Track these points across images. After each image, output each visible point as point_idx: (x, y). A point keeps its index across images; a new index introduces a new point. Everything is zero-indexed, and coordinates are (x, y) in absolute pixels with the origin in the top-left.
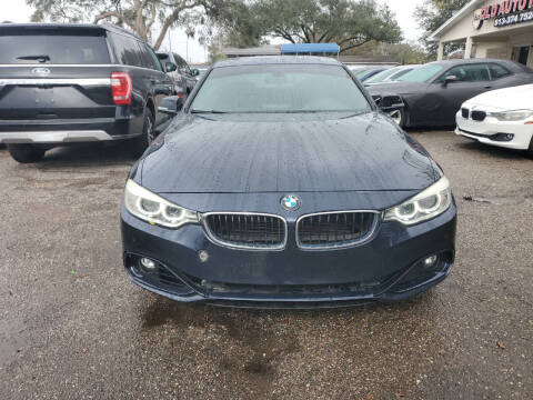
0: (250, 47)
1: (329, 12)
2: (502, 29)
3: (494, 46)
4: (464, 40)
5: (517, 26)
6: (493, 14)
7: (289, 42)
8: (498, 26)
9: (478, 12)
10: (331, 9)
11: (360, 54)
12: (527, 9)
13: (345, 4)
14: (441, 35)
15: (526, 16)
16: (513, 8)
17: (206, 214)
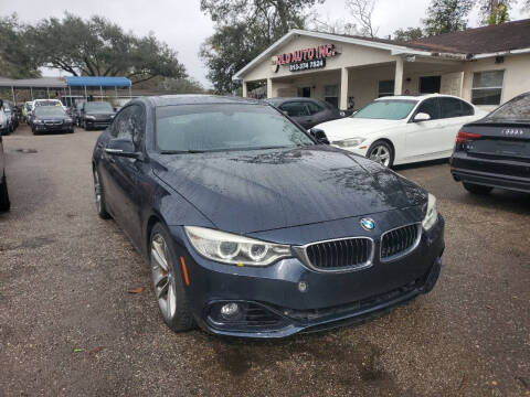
0: (28, 78)
1: (111, 46)
2: (296, 73)
3: (283, 86)
4: (266, 80)
5: (307, 72)
6: (288, 62)
7: (71, 75)
8: (293, 71)
9: (275, 58)
10: (113, 42)
11: (147, 89)
12: (314, 59)
13: (128, 40)
14: (244, 75)
15: (314, 64)
16: (305, 58)
17: (306, 246)
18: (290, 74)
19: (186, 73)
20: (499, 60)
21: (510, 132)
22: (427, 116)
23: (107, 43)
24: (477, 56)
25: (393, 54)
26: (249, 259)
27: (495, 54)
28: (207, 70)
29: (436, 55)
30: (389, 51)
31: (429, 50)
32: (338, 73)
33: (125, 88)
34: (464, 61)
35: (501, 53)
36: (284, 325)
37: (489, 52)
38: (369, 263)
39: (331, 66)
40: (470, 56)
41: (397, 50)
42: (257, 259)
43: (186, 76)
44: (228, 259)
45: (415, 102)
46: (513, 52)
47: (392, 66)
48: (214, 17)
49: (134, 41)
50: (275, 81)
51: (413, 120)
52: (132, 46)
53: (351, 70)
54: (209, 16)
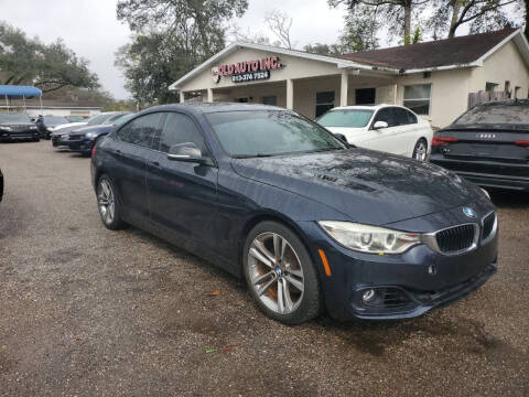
2: (240, 84)
4: (206, 91)
5: (251, 83)
6: (230, 73)
8: (237, 82)
9: (216, 69)
11: (55, 99)
12: (259, 70)
13: (34, 46)
14: (181, 85)
15: (259, 75)
16: (248, 69)
17: (433, 234)
18: (233, 84)
19: (98, 82)
20: (426, 75)
21: (483, 136)
22: (385, 124)
23: (9, 49)
24: (408, 71)
25: (339, 66)
26: (383, 248)
27: (424, 70)
28: (125, 81)
29: (376, 69)
30: (336, 65)
31: (371, 65)
32: (283, 84)
33: (31, 97)
34: (396, 76)
35: (429, 69)
36: (414, 307)
37: (418, 67)
38: (474, 245)
39: (276, 77)
40: (402, 71)
41: (342, 64)
42: (389, 248)
43: (99, 86)
44: (365, 249)
45: (372, 111)
46: (439, 68)
47: (337, 78)
48: (133, 26)
49: (39, 48)
50: (215, 91)
51: (373, 128)
52: (37, 53)
53: (296, 82)
54: (127, 25)
